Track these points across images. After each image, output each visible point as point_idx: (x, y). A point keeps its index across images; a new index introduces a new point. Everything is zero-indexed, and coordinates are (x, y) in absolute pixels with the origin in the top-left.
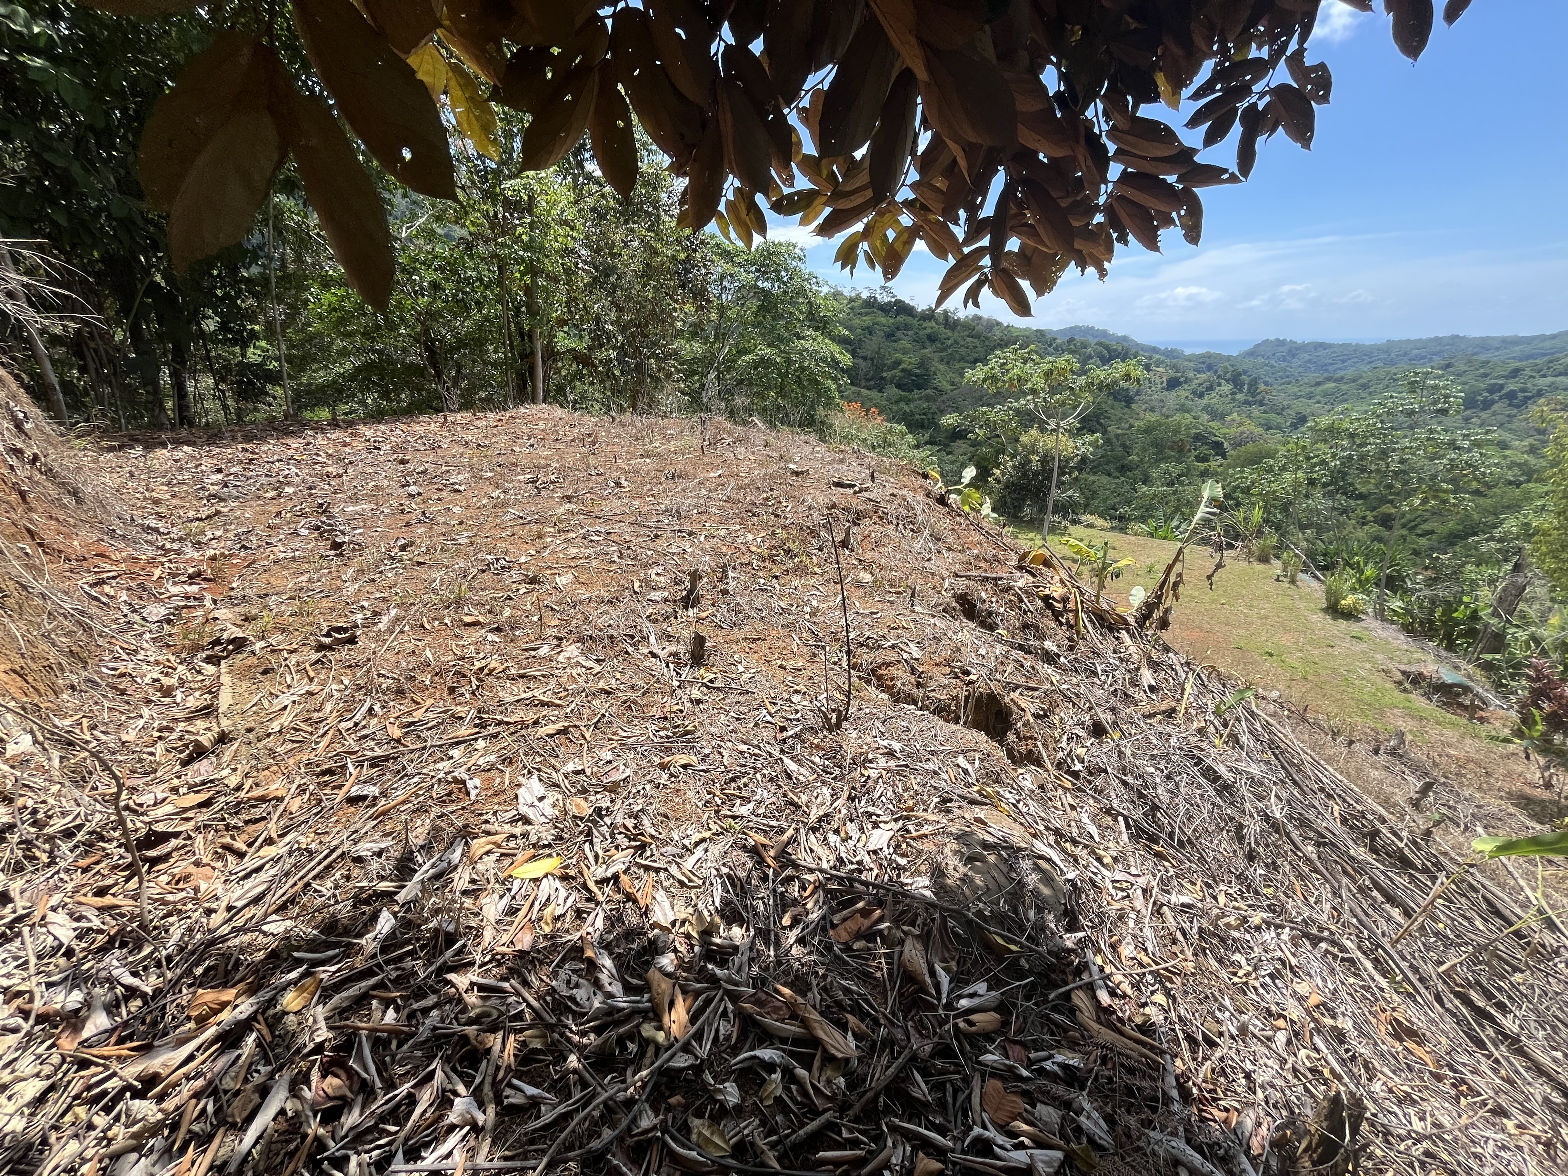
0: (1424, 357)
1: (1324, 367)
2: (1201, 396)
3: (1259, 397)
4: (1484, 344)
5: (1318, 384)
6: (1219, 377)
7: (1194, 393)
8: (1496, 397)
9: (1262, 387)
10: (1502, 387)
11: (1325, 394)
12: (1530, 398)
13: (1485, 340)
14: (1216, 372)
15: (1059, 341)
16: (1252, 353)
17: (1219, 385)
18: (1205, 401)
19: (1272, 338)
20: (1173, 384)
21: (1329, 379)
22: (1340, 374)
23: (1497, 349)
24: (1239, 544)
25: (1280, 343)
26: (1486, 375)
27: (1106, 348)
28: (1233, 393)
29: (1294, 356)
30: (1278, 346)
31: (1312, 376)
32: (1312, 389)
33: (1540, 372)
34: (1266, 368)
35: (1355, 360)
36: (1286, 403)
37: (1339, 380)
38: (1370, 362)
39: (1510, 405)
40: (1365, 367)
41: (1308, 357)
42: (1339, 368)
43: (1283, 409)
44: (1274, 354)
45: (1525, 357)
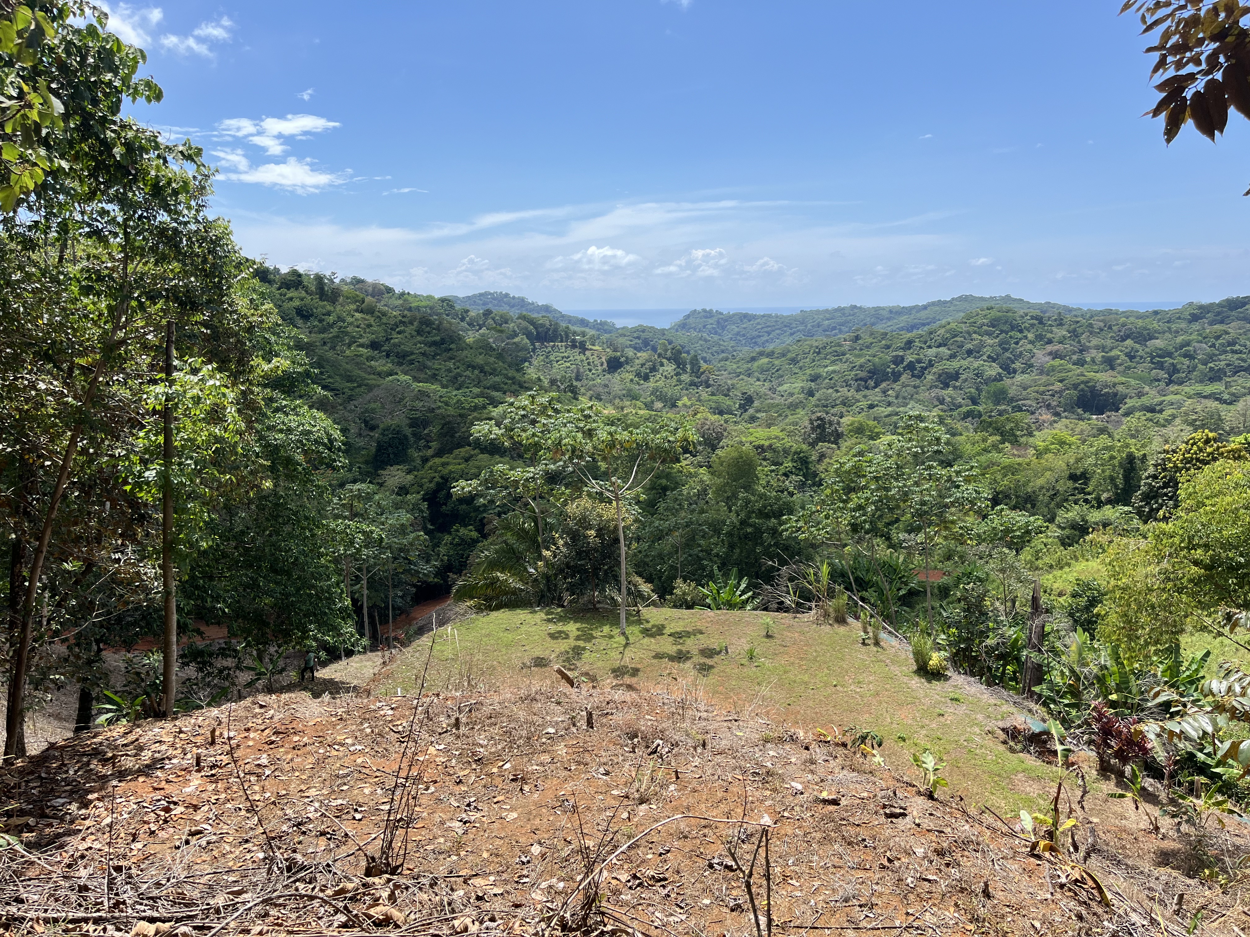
0: (834, 328)
1: (753, 341)
2: (646, 378)
3: (703, 377)
4: (877, 314)
5: (753, 359)
6: (660, 355)
7: (638, 375)
8: (900, 368)
9: (704, 366)
10: (902, 359)
11: (762, 371)
12: (925, 369)
13: (877, 309)
14: (654, 349)
15: (472, 314)
16: (683, 326)
17: (662, 365)
18: (651, 384)
19: (699, 308)
20: (614, 365)
21: (761, 354)
22: (770, 347)
23: (889, 319)
24: (813, 604)
25: (708, 314)
26: (888, 347)
27: (532, 322)
28: (677, 374)
29: (723, 328)
30: (706, 317)
31: (746, 351)
32: (749, 365)
33: (925, 343)
34: (701, 342)
35: (778, 332)
36: (729, 382)
37: (770, 355)
38: (792, 334)
39: (913, 376)
40: (789, 340)
41: (737, 329)
42: (767, 341)
43: (728, 390)
44: (704, 327)
45: (911, 328)
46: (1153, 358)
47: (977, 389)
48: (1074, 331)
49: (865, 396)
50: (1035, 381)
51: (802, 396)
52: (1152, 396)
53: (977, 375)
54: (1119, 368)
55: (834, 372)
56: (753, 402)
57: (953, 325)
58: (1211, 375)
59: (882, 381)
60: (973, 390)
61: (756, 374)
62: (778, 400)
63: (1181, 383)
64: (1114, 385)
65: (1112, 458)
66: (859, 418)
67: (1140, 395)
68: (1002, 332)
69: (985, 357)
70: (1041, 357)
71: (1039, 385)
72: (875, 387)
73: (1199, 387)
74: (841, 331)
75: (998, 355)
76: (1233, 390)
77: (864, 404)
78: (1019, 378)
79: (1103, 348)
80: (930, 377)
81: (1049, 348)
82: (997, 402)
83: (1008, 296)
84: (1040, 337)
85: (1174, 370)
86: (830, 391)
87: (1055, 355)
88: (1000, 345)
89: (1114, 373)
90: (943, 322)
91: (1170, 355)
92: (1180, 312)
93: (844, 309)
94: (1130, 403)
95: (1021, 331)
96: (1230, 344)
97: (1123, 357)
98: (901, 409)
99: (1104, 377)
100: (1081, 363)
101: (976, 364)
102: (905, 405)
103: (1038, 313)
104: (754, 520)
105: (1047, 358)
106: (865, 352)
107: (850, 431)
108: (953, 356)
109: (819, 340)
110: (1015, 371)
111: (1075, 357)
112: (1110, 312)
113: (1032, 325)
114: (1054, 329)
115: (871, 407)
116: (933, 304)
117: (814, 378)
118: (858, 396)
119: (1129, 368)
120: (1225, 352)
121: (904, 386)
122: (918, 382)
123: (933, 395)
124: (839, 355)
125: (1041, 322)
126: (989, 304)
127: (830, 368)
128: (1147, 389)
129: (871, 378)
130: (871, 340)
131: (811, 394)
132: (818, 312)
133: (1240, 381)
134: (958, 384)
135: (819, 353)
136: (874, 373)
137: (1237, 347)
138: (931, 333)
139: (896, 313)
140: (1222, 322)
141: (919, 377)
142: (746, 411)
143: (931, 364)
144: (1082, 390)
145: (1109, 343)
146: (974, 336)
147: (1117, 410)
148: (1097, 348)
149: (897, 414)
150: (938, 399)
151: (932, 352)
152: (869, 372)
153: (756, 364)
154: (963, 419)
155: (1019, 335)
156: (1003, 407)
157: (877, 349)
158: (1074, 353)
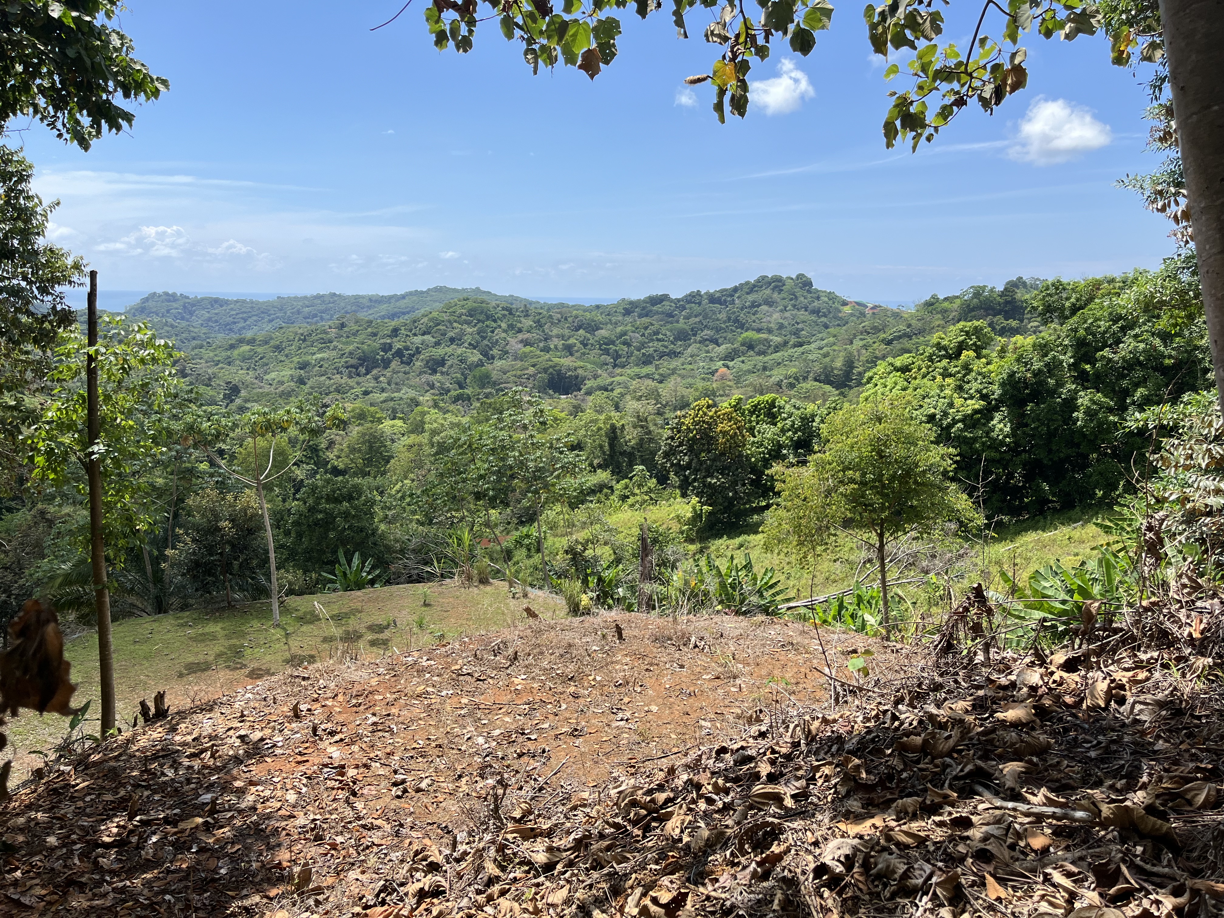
0: (315, 316)
1: (228, 327)
4: (357, 302)
5: (232, 347)
8: (389, 355)
10: (390, 347)
11: (244, 359)
12: (413, 355)
13: (357, 297)
19: (160, 291)
21: (241, 341)
22: (249, 335)
23: (369, 307)
24: (457, 571)
25: (171, 298)
26: (375, 335)
29: (191, 313)
30: (169, 301)
31: (221, 338)
32: (229, 353)
33: (411, 331)
34: (166, 328)
35: (255, 318)
36: (210, 371)
37: (251, 342)
38: (271, 321)
39: (402, 362)
40: (269, 327)
41: (207, 315)
42: (244, 328)
43: (210, 379)
44: (168, 311)
45: (393, 316)
46: (601, 345)
47: (462, 374)
48: (539, 321)
49: (358, 383)
50: (512, 366)
51: (292, 384)
52: (605, 379)
53: (461, 361)
54: (576, 354)
55: (323, 359)
56: (239, 391)
57: (435, 314)
58: (643, 359)
59: (373, 368)
60: (459, 376)
61: (238, 362)
62: (267, 389)
63: (623, 367)
64: (576, 369)
65: (600, 429)
66: (358, 404)
67: (596, 377)
68: (479, 321)
69: (466, 345)
70: (514, 344)
71: (516, 370)
72: (367, 374)
73: (636, 370)
74: (322, 319)
75: (477, 343)
76: (661, 371)
77: (358, 390)
78: (499, 364)
79: (562, 337)
80: (418, 364)
81: (520, 336)
82: (483, 387)
83: (478, 288)
84: (511, 327)
85: (617, 356)
86: (323, 378)
87: (526, 343)
88: (478, 334)
89: (573, 359)
90: (422, 311)
91: (613, 343)
92: (617, 306)
93: (323, 296)
94: (589, 384)
95: (495, 321)
96: (656, 333)
97: (578, 345)
98: (396, 394)
99: (567, 362)
100: (547, 350)
101: (459, 351)
102: (399, 391)
103: (504, 304)
104: (324, 505)
105: (520, 346)
106: (352, 339)
107: (353, 417)
108: (437, 344)
109: (303, 328)
110: (493, 358)
111: (541, 345)
112: (562, 305)
113: (504, 316)
114: (522, 319)
115: (366, 393)
116: (411, 294)
117: (303, 366)
118: (352, 382)
119: (584, 354)
120: (652, 340)
121: (395, 372)
122: (407, 368)
123: (423, 380)
124: (326, 343)
125: (511, 314)
126: (465, 296)
127: (319, 356)
128: (600, 372)
129: (361, 365)
130: (356, 328)
131: (301, 381)
132: (296, 299)
133: (665, 364)
134: (444, 370)
135: (304, 340)
136: (364, 361)
137: (660, 336)
138: (415, 322)
139: (376, 301)
140: (647, 316)
141: (408, 364)
142: (232, 401)
143: (418, 351)
144: (551, 374)
145: (566, 332)
146: (455, 325)
147: (580, 390)
148: (558, 336)
149: (392, 399)
150: (428, 384)
151: (418, 340)
152: (359, 359)
153: (236, 352)
154: (454, 402)
155: (494, 325)
156: (489, 390)
157: (363, 336)
158: (540, 341)
